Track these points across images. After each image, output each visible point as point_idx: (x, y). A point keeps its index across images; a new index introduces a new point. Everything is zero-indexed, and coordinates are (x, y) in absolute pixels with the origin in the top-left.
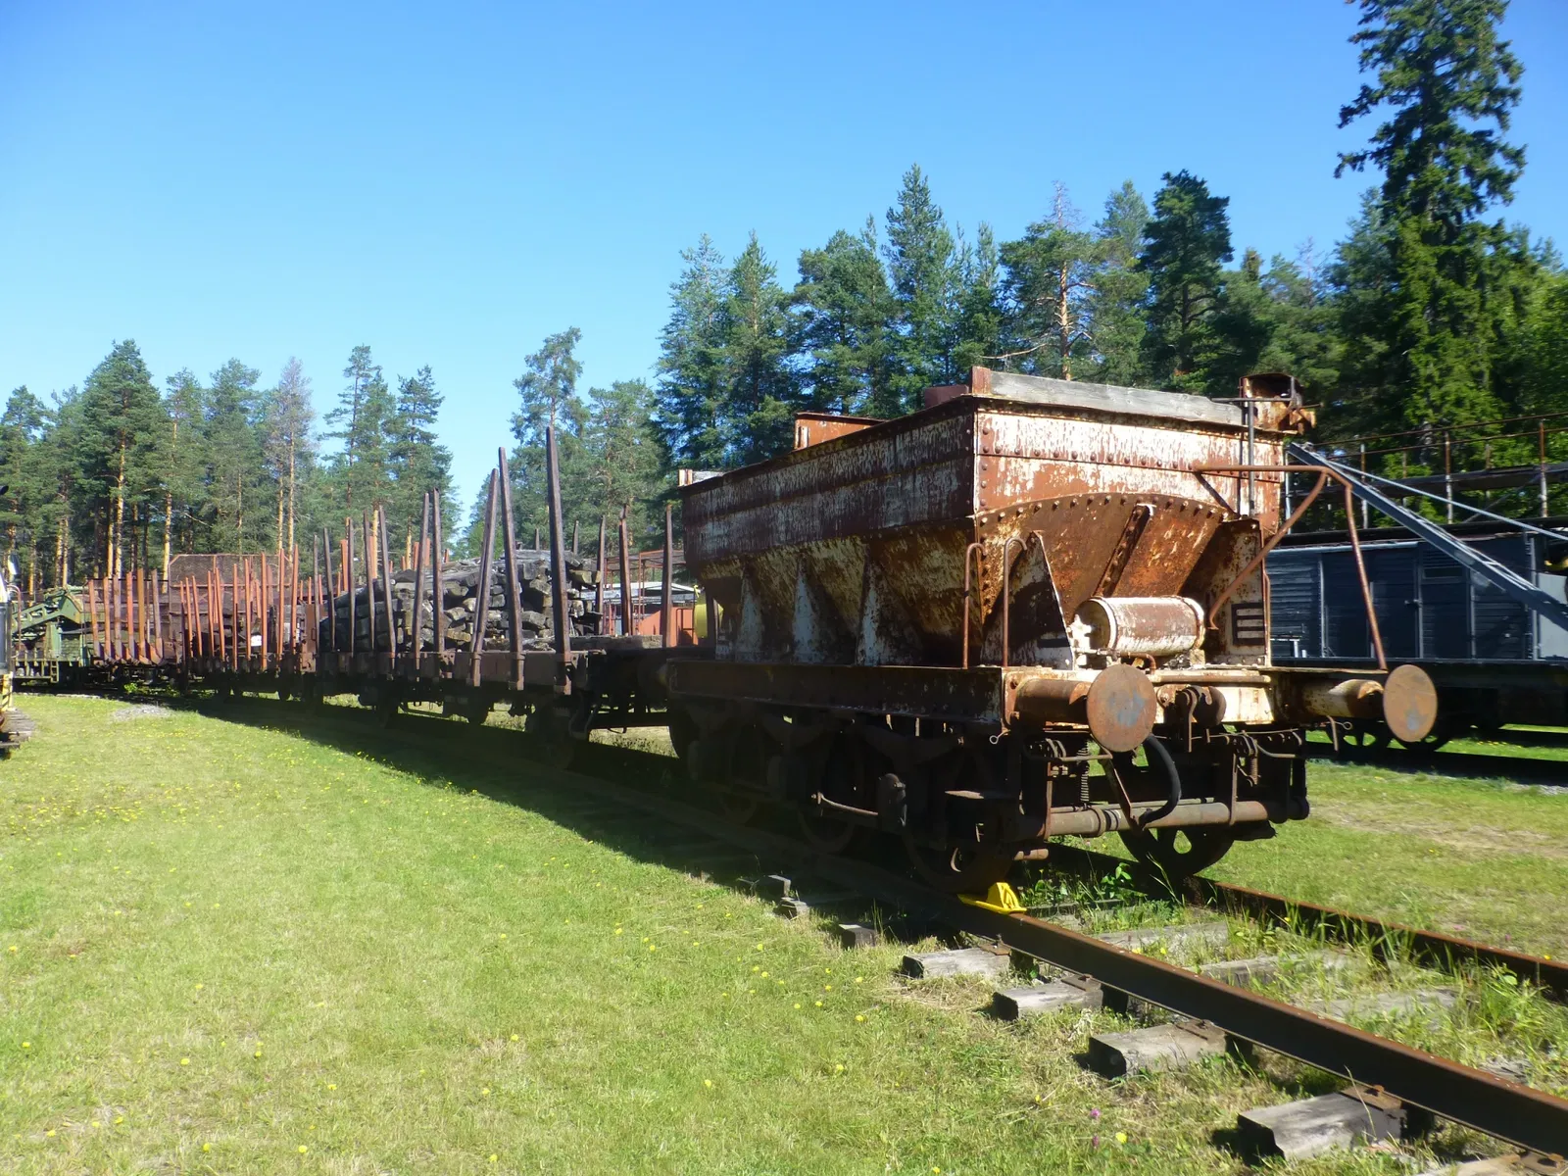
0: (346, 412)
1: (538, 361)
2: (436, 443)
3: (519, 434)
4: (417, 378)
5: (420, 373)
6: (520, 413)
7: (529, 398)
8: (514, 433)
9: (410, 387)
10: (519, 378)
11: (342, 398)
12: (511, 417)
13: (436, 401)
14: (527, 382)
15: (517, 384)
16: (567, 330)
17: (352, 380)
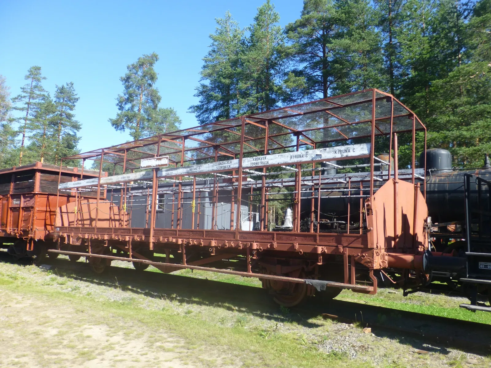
0: (25, 97)
1: (134, 68)
2: (74, 119)
3: (121, 108)
4: (65, 86)
5: (67, 85)
6: (122, 95)
7: (127, 87)
8: (118, 107)
9: (62, 91)
10: (124, 76)
11: (22, 90)
12: (117, 97)
13: (75, 99)
14: (127, 79)
15: (122, 79)
16: (152, 53)
17: (29, 81)
